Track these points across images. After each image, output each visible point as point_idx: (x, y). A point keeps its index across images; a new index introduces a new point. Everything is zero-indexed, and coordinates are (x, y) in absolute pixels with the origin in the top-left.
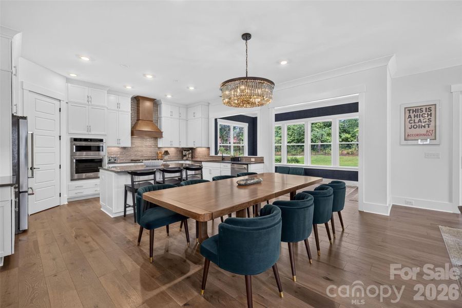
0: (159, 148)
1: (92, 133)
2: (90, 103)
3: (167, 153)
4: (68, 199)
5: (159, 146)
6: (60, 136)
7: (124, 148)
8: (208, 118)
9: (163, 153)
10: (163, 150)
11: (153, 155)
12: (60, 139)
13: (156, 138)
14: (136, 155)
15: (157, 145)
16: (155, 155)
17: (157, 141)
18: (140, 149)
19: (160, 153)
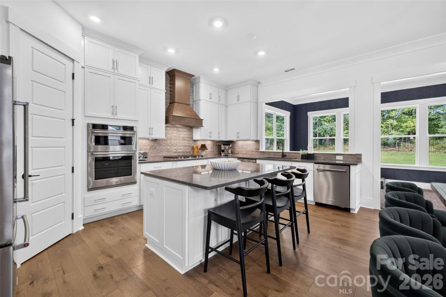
0: (195, 141)
1: (119, 116)
2: (116, 71)
3: (203, 147)
4: (83, 220)
5: (195, 138)
6: (73, 120)
7: (155, 140)
8: (257, 103)
9: (199, 147)
10: (199, 144)
11: (188, 151)
12: (73, 125)
13: (191, 128)
14: (168, 151)
15: (192, 138)
16: (189, 150)
17: (192, 132)
18: (173, 142)
19: (197, 147)
